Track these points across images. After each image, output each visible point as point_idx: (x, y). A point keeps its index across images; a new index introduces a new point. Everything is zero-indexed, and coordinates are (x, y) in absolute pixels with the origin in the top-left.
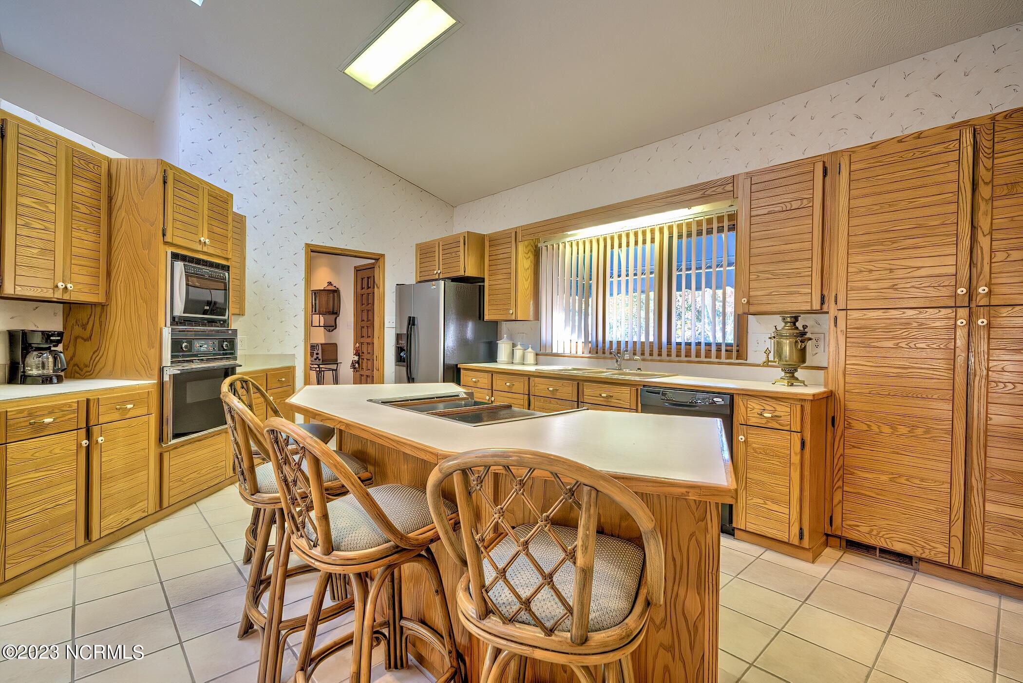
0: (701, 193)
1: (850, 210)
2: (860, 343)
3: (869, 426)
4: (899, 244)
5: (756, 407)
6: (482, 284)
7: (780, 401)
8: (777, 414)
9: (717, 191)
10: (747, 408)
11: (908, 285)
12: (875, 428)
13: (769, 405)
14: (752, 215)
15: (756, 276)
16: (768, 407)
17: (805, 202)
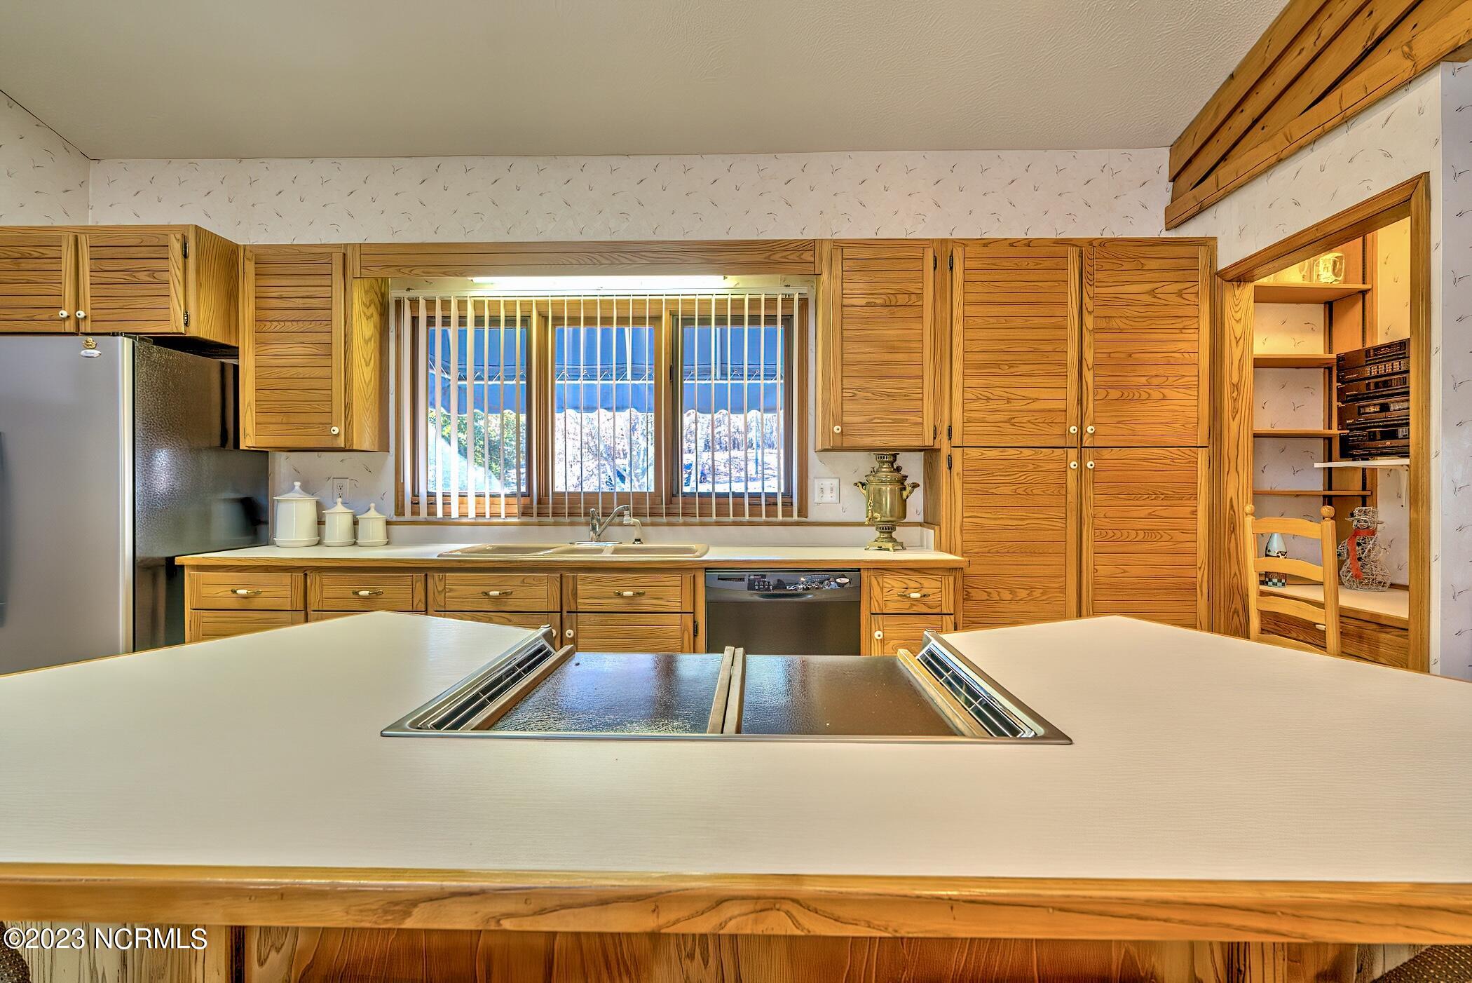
0: (764, 256)
1: (965, 318)
2: (978, 490)
3: (989, 594)
4: (1016, 369)
5: (896, 586)
6: (232, 361)
7: (925, 573)
8: (925, 591)
9: (789, 257)
10: (882, 589)
11: (1025, 420)
12: (995, 596)
13: (912, 581)
14: (844, 303)
15: (852, 394)
16: (912, 584)
17: (914, 297)
